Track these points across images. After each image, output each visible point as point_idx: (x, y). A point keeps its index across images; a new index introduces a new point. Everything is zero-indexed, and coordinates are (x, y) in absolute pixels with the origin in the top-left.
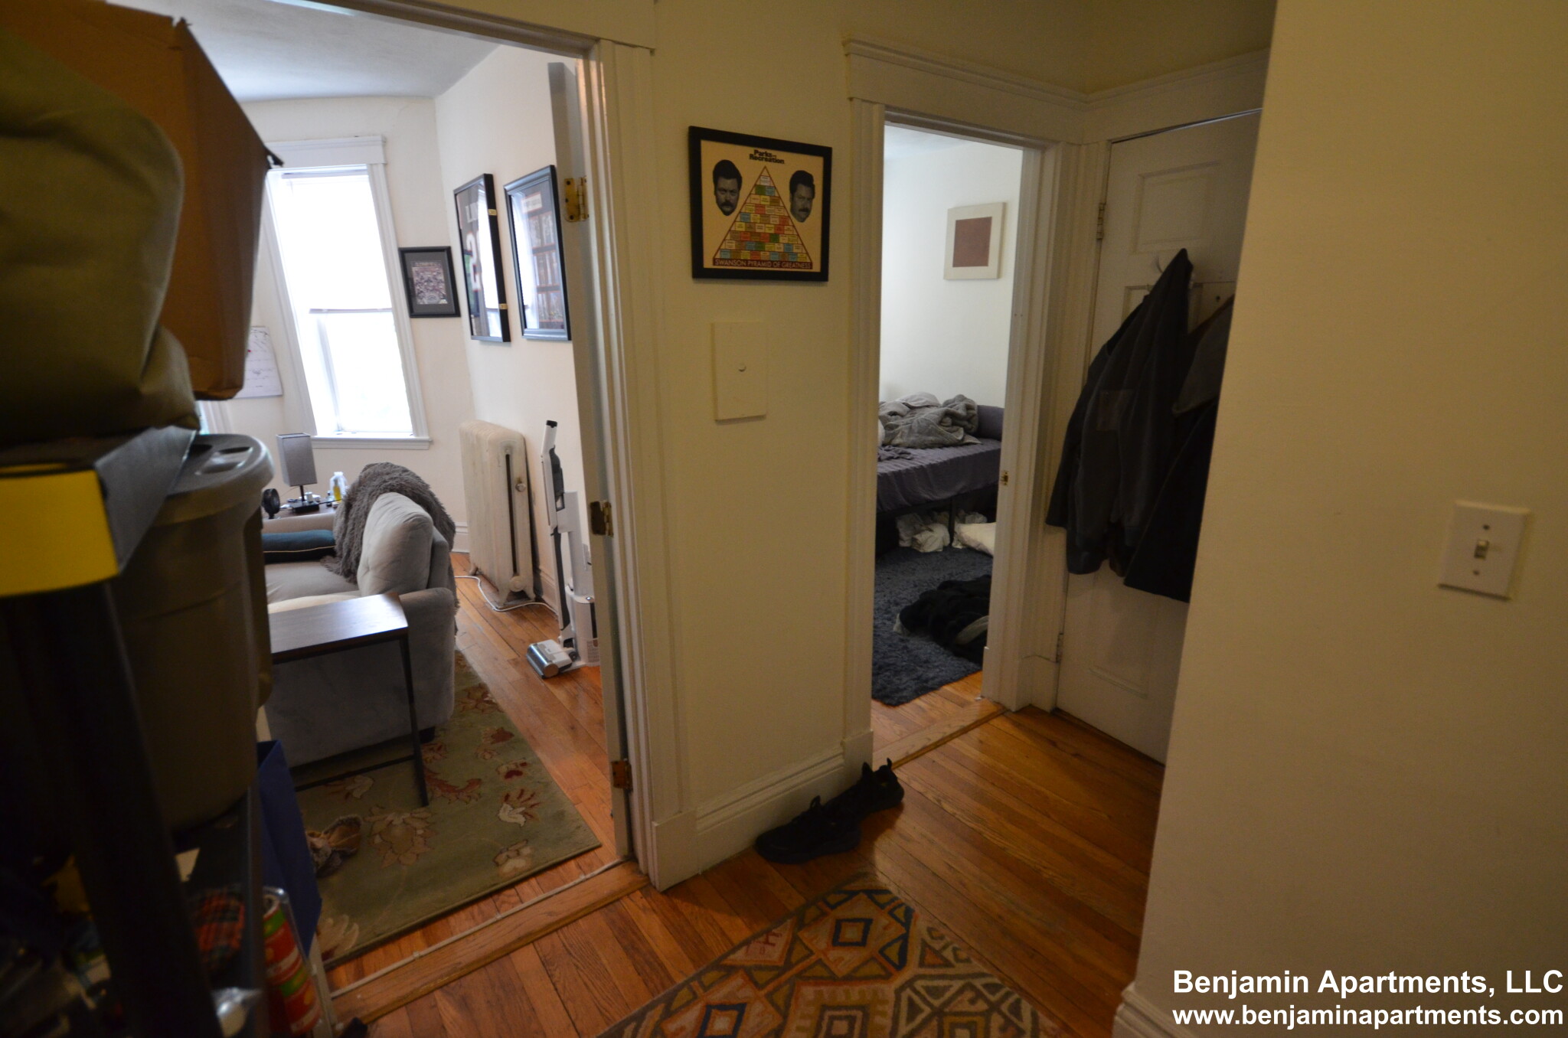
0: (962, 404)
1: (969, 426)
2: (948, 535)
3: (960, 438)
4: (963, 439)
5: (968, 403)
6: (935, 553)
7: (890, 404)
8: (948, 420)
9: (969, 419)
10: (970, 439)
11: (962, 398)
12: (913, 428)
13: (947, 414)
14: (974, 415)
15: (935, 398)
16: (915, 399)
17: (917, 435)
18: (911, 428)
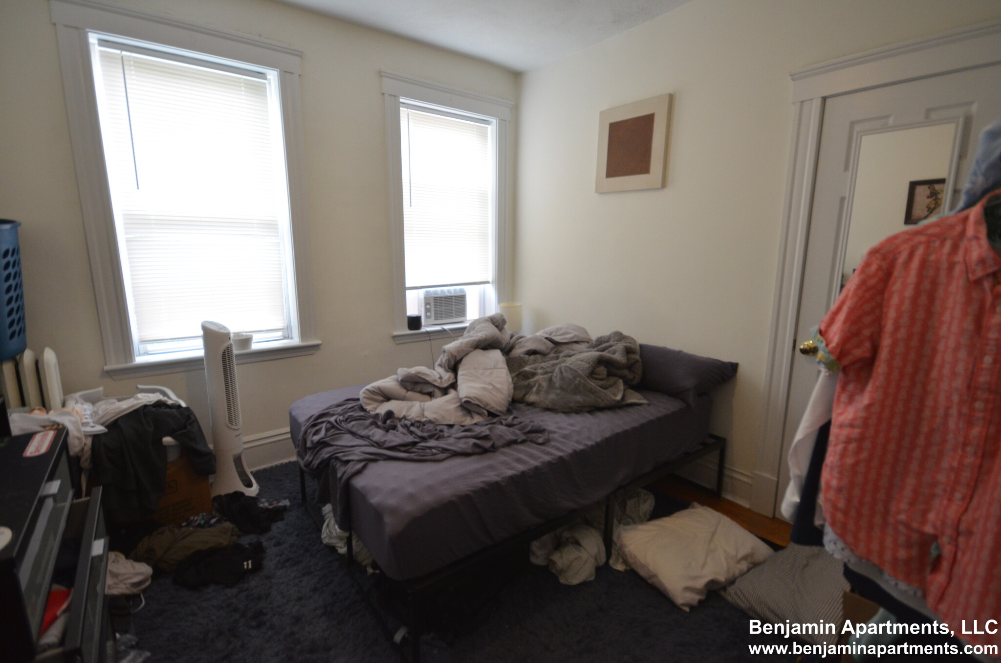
0: (620, 346)
1: (630, 376)
2: (603, 548)
3: (619, 397)
4: (623, 398)
5: (628, 345)
6: (585, 584)
7: (528, 340)
8: (602, 370)
9: (630, 367)
10: (634, 398)
11: (620, 337)
12: (554, 380)
13: (601, 361)
14: (637, 361)
15: (585, 332)
16: (561, 332)
17: (559, 391)
18: (550, 380)
